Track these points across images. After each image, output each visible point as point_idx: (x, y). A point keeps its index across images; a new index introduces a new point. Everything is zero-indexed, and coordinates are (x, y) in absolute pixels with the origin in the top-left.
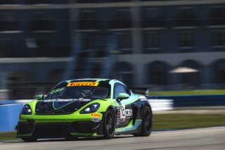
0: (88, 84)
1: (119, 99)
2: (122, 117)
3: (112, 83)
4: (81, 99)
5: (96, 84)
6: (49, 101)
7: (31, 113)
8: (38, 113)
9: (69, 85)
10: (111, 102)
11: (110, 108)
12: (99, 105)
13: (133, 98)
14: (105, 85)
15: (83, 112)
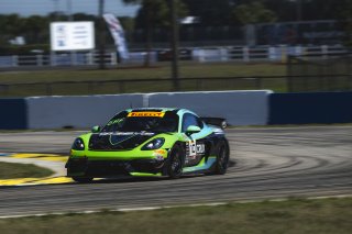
0: (153, 114)
1: (189, 134)
2: (192, 154)
3: (181, 113)
4: (143, 133)
5: (162, 115)
6: (106, 134)
7: (83, 149)
8: (91, 148)
9: (129, 115)
10: (179, 136)
11: (178, 143)
12: (163, 141)
13: (206, 131)
14: (172, 116)
15: (145, 148)
